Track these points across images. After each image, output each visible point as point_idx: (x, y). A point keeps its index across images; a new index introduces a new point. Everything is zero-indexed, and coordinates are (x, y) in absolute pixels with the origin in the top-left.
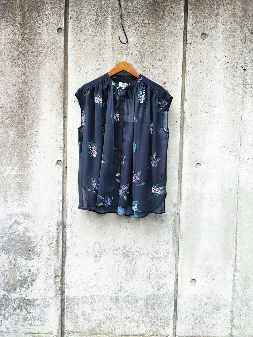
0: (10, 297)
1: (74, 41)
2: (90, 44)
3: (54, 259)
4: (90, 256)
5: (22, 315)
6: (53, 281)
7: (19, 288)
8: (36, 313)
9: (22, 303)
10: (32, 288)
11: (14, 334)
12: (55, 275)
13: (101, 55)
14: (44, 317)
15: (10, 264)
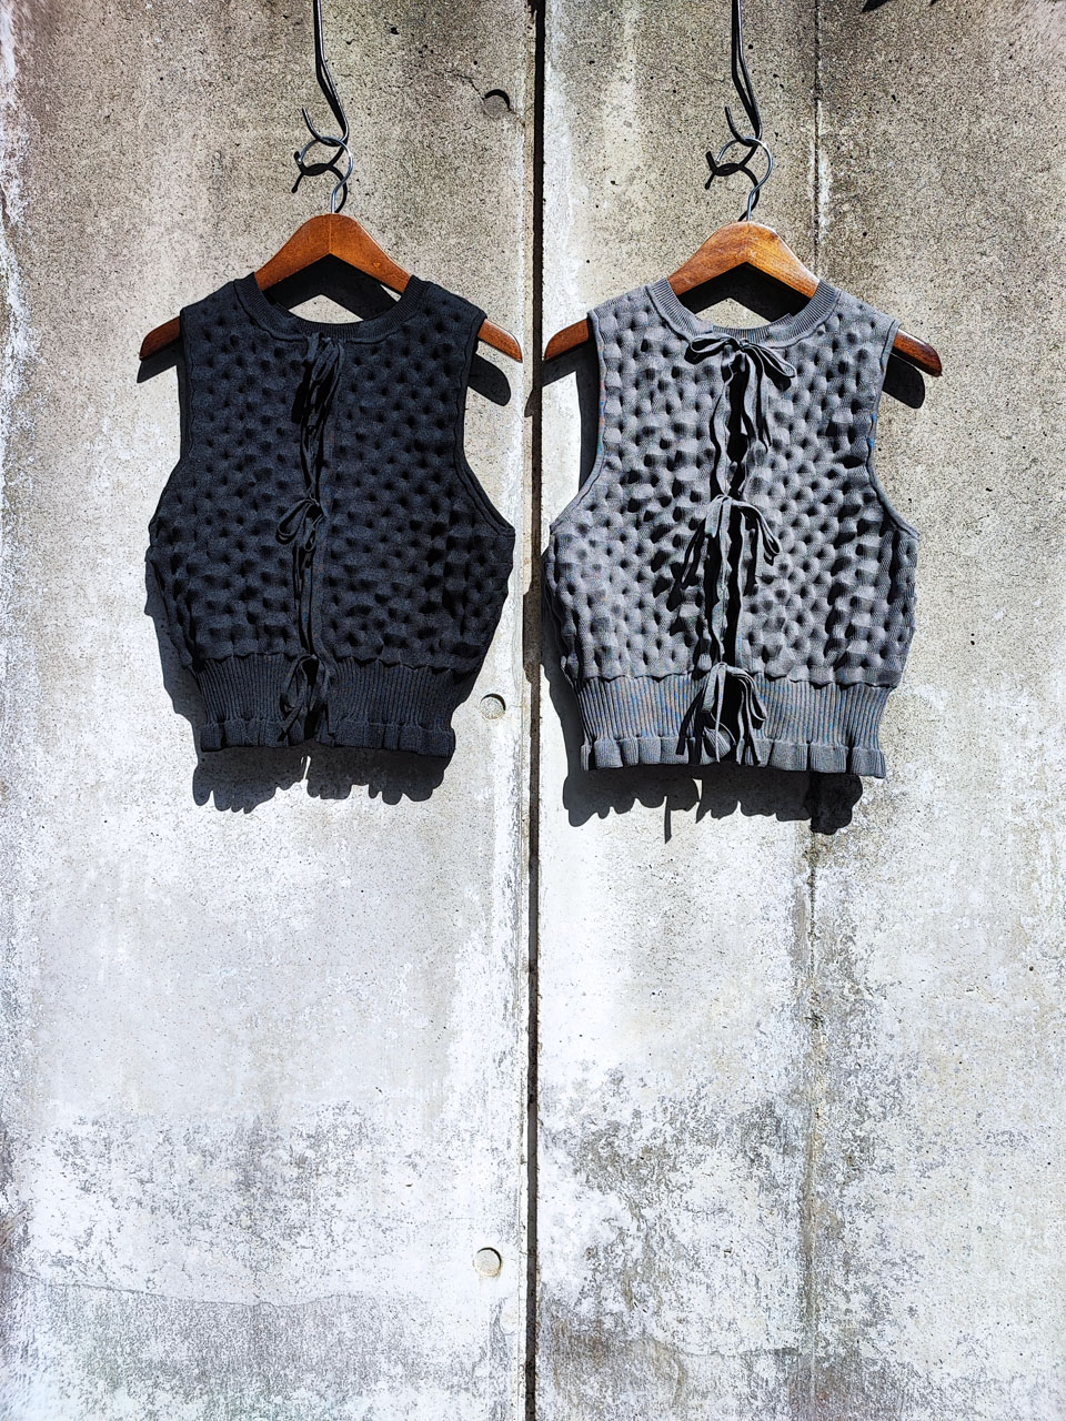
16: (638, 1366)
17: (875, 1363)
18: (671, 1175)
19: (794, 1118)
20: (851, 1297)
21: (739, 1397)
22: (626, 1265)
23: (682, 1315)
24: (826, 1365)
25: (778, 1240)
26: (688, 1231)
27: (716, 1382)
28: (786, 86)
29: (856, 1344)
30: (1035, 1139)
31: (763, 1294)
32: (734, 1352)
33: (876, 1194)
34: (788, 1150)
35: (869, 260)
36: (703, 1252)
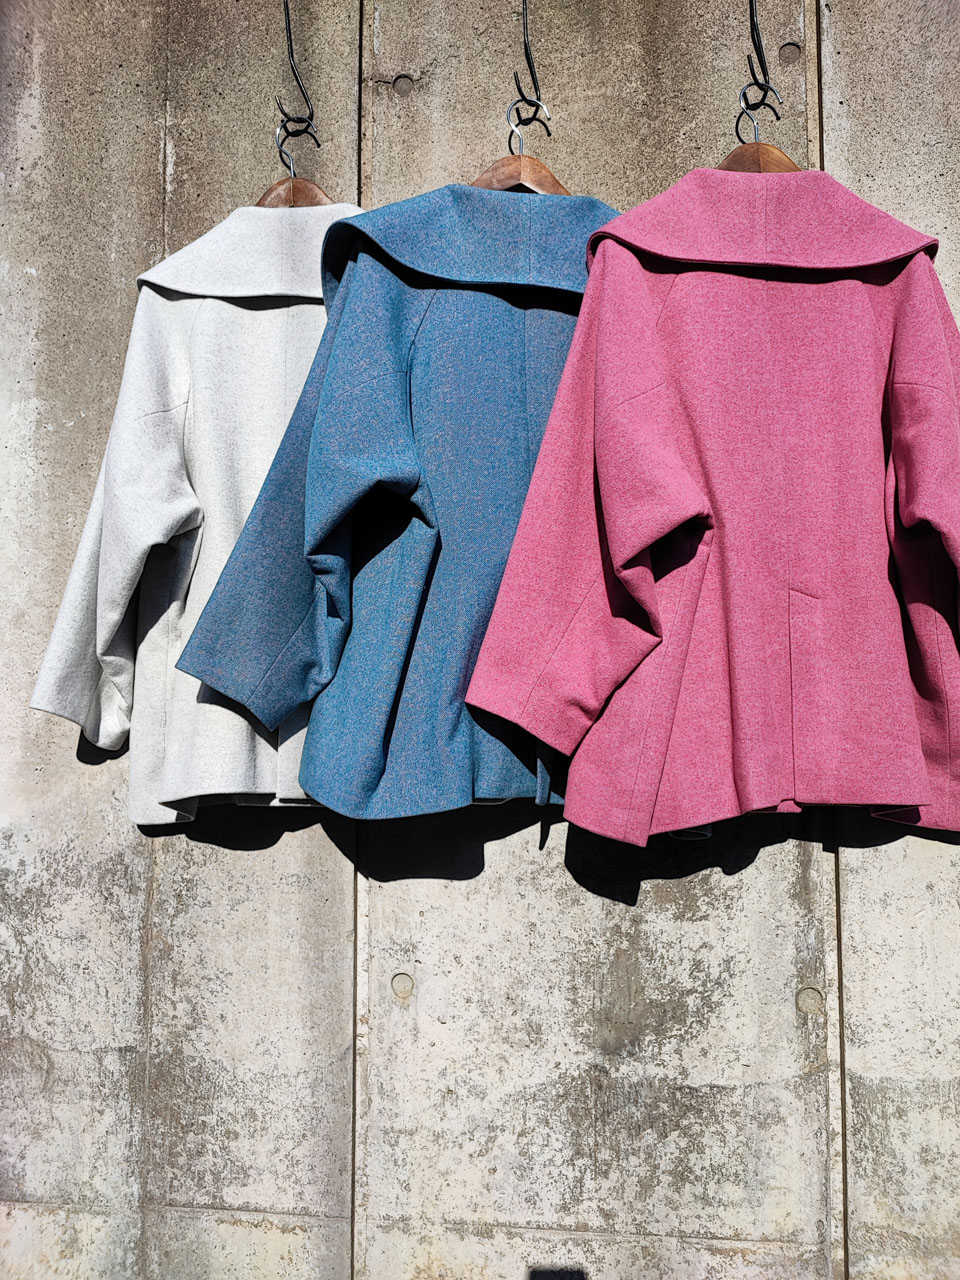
0: (617, 1075)
1: (844, 84)
2: (904, 88)
3: (793, 921)
4: (945, 906)
5: (669, 1155)
6: (794, 1008)
7: (655, 1037)
8: (727, 1149)
9: (667, 1102)
10: (705, 1040)
11: (633, 1238)
12: (800, 986)
13: (951, 122)
14: (760, 1167)
15: (615, 937)
16: (18, 1058)
17: (194, 1060)
18: (46, 910)
19: (139, 865)
20: (177, 1005)
21: (91, 1085)
22: (10, 980)
23: (51, 1019)
24: (157, 1060)
25: (124, 959)
26: (58, 953)
27: (75, 1072)
28: (145, 92)
29: (180, 1044)
30: (317, 880)
31: (111, 1003)
32: (88, 1049)
33: (198, 923)
34: (133, 890)
35: (201, 215)
36: (68, 970)
